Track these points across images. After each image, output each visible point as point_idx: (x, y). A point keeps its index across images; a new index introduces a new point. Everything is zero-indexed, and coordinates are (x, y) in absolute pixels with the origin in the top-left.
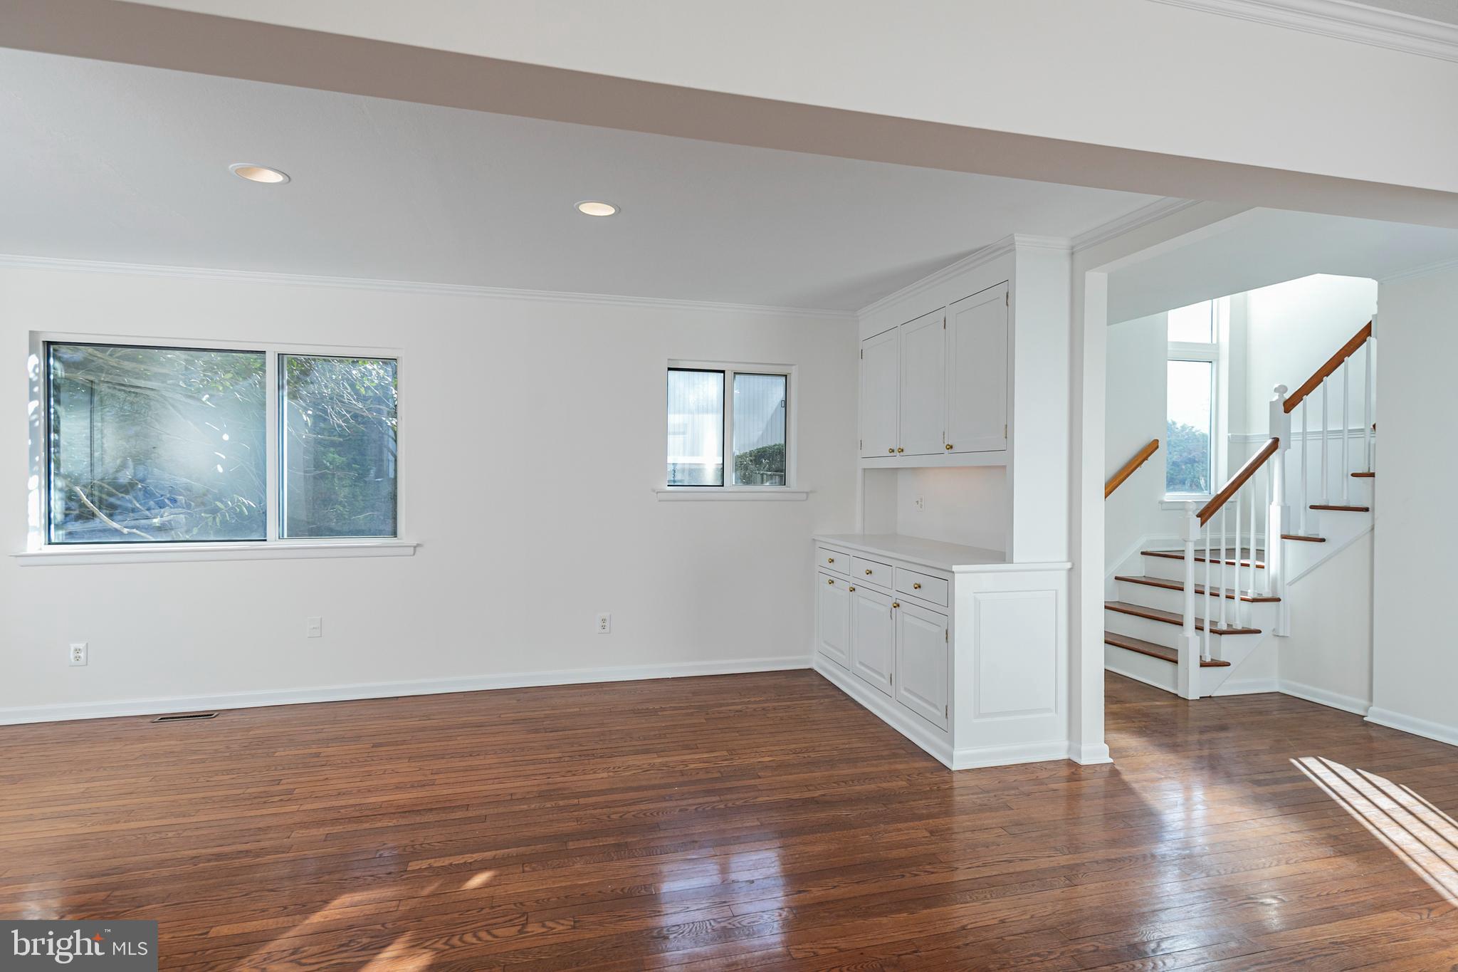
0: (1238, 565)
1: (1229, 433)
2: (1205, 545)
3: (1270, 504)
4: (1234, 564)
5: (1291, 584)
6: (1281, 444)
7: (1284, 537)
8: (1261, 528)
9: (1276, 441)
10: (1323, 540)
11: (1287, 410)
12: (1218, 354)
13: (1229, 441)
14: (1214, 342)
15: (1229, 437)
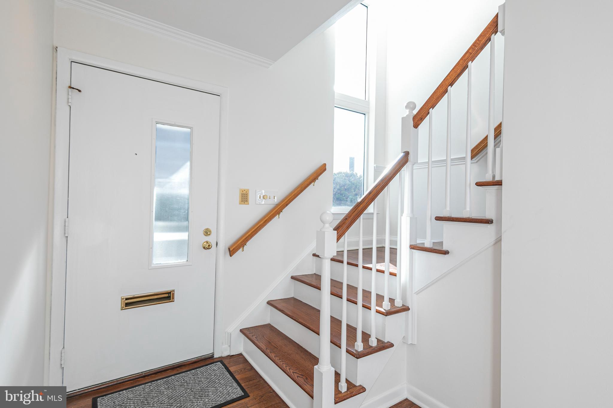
0: (374, 271)
1: (374, 164)
2: (358, 245)
3: (402, 215)
4: (371, 269)
5: (418, 293)
6: (411, 157)
7: (413, 247)
8: (394, 231)
9: (407, 154)
10: (446, 253)
11: (416, 126)
12: (369, 108)
13: (375, 169)
14: (367, 99)
15: (374, 167)
